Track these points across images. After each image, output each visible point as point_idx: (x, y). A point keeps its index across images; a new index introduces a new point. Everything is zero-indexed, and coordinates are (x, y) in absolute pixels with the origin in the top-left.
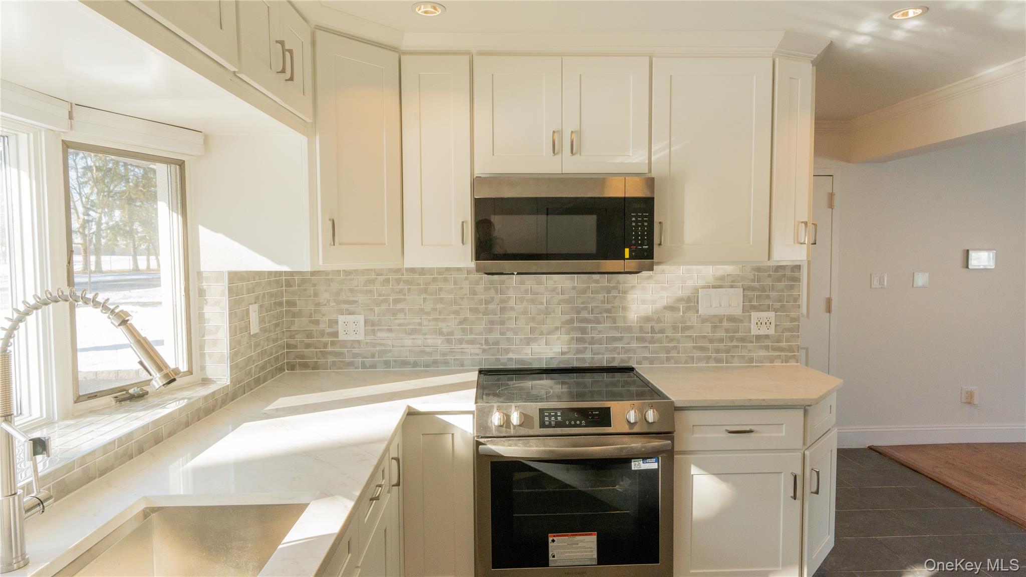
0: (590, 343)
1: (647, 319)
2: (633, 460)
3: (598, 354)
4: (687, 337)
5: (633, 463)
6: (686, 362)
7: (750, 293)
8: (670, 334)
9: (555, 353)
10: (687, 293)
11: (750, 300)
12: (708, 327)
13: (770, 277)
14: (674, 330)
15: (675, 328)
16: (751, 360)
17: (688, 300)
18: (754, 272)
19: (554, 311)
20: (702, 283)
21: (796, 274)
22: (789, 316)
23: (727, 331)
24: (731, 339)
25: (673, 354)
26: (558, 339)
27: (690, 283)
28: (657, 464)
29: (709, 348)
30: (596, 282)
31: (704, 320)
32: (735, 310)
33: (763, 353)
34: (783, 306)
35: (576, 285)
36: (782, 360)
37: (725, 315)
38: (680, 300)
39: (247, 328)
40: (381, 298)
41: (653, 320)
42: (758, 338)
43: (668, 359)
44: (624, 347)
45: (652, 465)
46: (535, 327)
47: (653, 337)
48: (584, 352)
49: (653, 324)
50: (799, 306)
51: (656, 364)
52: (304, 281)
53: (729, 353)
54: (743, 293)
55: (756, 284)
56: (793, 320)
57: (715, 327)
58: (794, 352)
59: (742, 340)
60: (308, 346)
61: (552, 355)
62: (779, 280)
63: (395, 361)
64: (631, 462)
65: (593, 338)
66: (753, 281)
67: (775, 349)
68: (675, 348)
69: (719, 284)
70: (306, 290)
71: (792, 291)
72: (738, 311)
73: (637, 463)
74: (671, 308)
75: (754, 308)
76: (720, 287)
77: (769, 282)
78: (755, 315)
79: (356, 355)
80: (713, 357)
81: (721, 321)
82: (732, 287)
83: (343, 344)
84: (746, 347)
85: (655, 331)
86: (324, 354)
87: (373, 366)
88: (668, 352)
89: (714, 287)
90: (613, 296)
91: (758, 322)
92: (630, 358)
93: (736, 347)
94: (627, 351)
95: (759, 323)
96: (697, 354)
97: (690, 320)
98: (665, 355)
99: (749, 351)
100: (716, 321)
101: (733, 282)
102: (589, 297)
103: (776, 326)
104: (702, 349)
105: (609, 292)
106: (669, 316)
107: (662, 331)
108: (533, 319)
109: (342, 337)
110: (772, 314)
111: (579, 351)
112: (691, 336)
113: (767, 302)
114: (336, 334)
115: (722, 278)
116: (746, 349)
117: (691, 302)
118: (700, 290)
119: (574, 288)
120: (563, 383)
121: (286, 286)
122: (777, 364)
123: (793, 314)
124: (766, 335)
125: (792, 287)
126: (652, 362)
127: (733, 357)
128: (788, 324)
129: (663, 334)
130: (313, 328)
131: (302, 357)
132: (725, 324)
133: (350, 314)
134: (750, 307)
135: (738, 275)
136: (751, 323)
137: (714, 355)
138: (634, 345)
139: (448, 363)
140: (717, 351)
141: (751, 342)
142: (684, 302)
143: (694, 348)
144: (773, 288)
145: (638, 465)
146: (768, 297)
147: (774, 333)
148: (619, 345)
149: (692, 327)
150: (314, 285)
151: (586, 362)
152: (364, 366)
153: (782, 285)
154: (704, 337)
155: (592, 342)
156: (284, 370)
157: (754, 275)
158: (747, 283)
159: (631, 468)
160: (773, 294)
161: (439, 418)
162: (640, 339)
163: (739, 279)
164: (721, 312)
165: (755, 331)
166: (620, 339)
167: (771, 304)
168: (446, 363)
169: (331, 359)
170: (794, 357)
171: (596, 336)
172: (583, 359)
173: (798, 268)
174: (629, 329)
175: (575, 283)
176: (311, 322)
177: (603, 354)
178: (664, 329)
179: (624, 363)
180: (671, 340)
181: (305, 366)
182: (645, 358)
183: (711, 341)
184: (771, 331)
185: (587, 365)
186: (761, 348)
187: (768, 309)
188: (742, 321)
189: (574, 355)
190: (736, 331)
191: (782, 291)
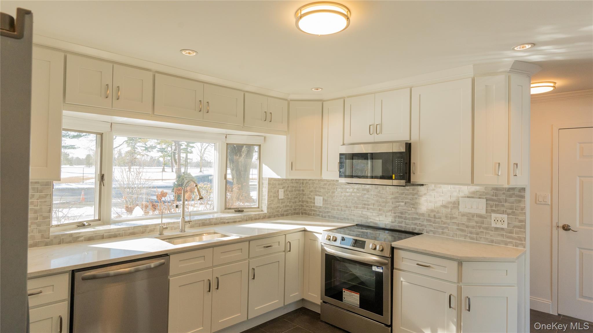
0: (404, 219)
1: (432, 211)
2: (373, 266)
3: (408, 225)
4: (453, 222)
5: (373, 267)
6: (453, 236)
7: (491, 203)
8: (444, 219)
9: (389, 221)
10: (453, 199)
11: (491, 207)
12: (465, 219)
13: (504, 194)
14: (446, 218)
15: (446, 217)
16: (492, 241)
17: (454, 203)
18: (493, 191)
19: (389, 202)
20: (462, 194)
21: (522, 194)
22: (518, 218)
23: (477, 222)
24: (480, 227)
25: (446, 231)
26: (391, 215)
27: (455, 194)
28: (382, 270)
29: (466, 231)
30: (408, 190)
31: (463, 215)
32: (481, 211)
33: (500, 238)
34: (513, 212)
35: (398, 191)
36: (514, 245)
37: (475, 213)
38: (449, 203)
39: (278, 196)
40: (328, 191)
41: (435, 211)
42: (497, 229)
43: (443, 233)
44: (421, 224)
45: (380, 270)
46: (382, 209)
47: (435, 220)
48: (402, 223)
49: (435, 213)
50: (525, 213)
51: (436, 234)
52: (307, 183)
53: (478, 235)
54: (486, 202)
55: (494, 198)
56: (521, 221)
57: (469, 220)
58: (522, 241)
59: (487, 229)
60: (307, 206)
61: (387, 223)
62: (511, 196)
63: (332, 216)
64: (372, 266)
65: (406, 217)
66: (493, 196)
67: (508, 237)
68: (447, 228)
69: (471, 196)
70: (307, 186)
71: (520, 203)
72: (483, 212)
73: (374, 267)
74: (445, 206)
75: (494, 211)
76: (472, 197)
77: (503, 197)
78: (494, 215)
79: (320, 212)
80: (468, 236)
81: (473, 216)
82: (480, 198)
83: (316, 207)
84: (489, 233)
85: (436, 217)
86: (311, 210)
87: (325, 217)
88: (443, 229)
89: (468, 197)
90: (415, 198)
91: (495, 219)
92: (423, 229)
93: (482, 232)
94: (422, 225)
95: (496, 221)
96: (459, 233)
97: (455, 214)
98: (441, 231)
99: (491, 236)
100: (470, 216)
101: (480, 195)
102: (404, 197)
103: (508, 223)
104: (462, 230)
105: (413, 195)
106: (444, 210)
107: (440, 218)
108: (381, 205)
109: (316, 204)
110: (505, 216)
111: (399, 222)
112: (455, 223)
113: (503, 209)
114: (314, 203)
115: (474, 193)
116: (489, 234)
117: (456, 204)
118: (460, 198)
119: (398, 192)
120: (392, 236)
121: (302, 184)
122: (510, 246)
123: (521, 218)
124: (502, 228)
125: (520, 201)
126: (434, 233)
127: (481, 238)
128: (517, 224)
129: (440, 219)
130: (309, 200)
131: (305, 210)
132: (476, 218)
133: (319, 196)
134: (490, 210)
135: (484, 192)
136: (491, 219)
137: (469, 235)
138: (425, 223)
139: (349, 220)
140: (471, 233)
141: (492, 231)
142: (452, 204)
143: (457, 229)
144: (506, 201)
145: (374, 269)
146: (503, 206)
147: (507, 227)
148: (418, 222)
149: (456, 218)
150: (309, 184)
151: (403, 228)
152: (322, 217)
153: (513, 199)
154: (463, 224)
155: (406, 219)
156: (300, 214)
157: (494, 192)
158: (488, 196)
159: (372, 269)
160: (506, 204)
161: (314, 234)
162: (428, 221)
163: (484, 194)
164: (473, 211)
165: (494, 225)
166: (419, 219)
167: (505, 210)
168: (348, 219)
169: (313, 212)
170: (522, 244)
171: (408, 216)
172: (401, 227)
173: (523, 189)
174: (423, 215)
175: (398, 190)
176: (308, 198)
177: (410, 225)
178: (441, 217)
179: (420, 231)
180: (444, 223)
181: (306, 214)
182: (431, 231)
183: (467, 227)
184: (505, 226)
185: (403, 229)
186: (499, 235)
187: (503, 213)
188: (486, 218)
189: (397, 224)
190: (483, 223)
191: (513, 203)
